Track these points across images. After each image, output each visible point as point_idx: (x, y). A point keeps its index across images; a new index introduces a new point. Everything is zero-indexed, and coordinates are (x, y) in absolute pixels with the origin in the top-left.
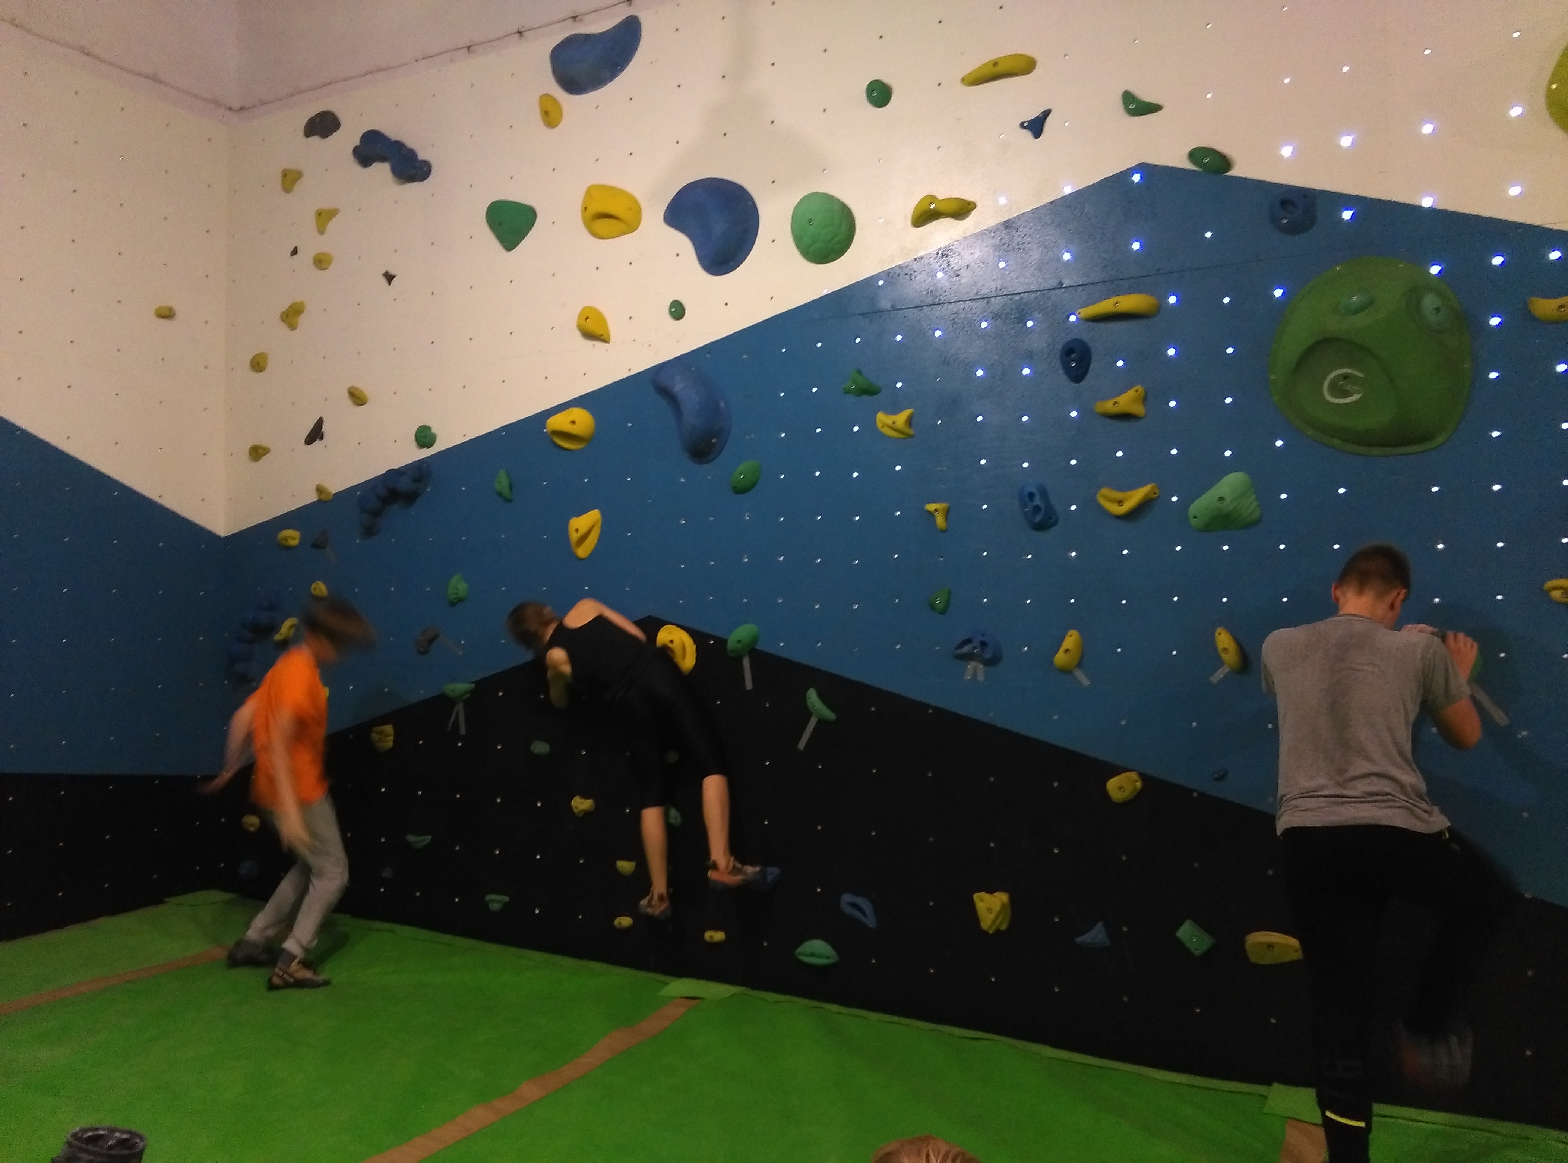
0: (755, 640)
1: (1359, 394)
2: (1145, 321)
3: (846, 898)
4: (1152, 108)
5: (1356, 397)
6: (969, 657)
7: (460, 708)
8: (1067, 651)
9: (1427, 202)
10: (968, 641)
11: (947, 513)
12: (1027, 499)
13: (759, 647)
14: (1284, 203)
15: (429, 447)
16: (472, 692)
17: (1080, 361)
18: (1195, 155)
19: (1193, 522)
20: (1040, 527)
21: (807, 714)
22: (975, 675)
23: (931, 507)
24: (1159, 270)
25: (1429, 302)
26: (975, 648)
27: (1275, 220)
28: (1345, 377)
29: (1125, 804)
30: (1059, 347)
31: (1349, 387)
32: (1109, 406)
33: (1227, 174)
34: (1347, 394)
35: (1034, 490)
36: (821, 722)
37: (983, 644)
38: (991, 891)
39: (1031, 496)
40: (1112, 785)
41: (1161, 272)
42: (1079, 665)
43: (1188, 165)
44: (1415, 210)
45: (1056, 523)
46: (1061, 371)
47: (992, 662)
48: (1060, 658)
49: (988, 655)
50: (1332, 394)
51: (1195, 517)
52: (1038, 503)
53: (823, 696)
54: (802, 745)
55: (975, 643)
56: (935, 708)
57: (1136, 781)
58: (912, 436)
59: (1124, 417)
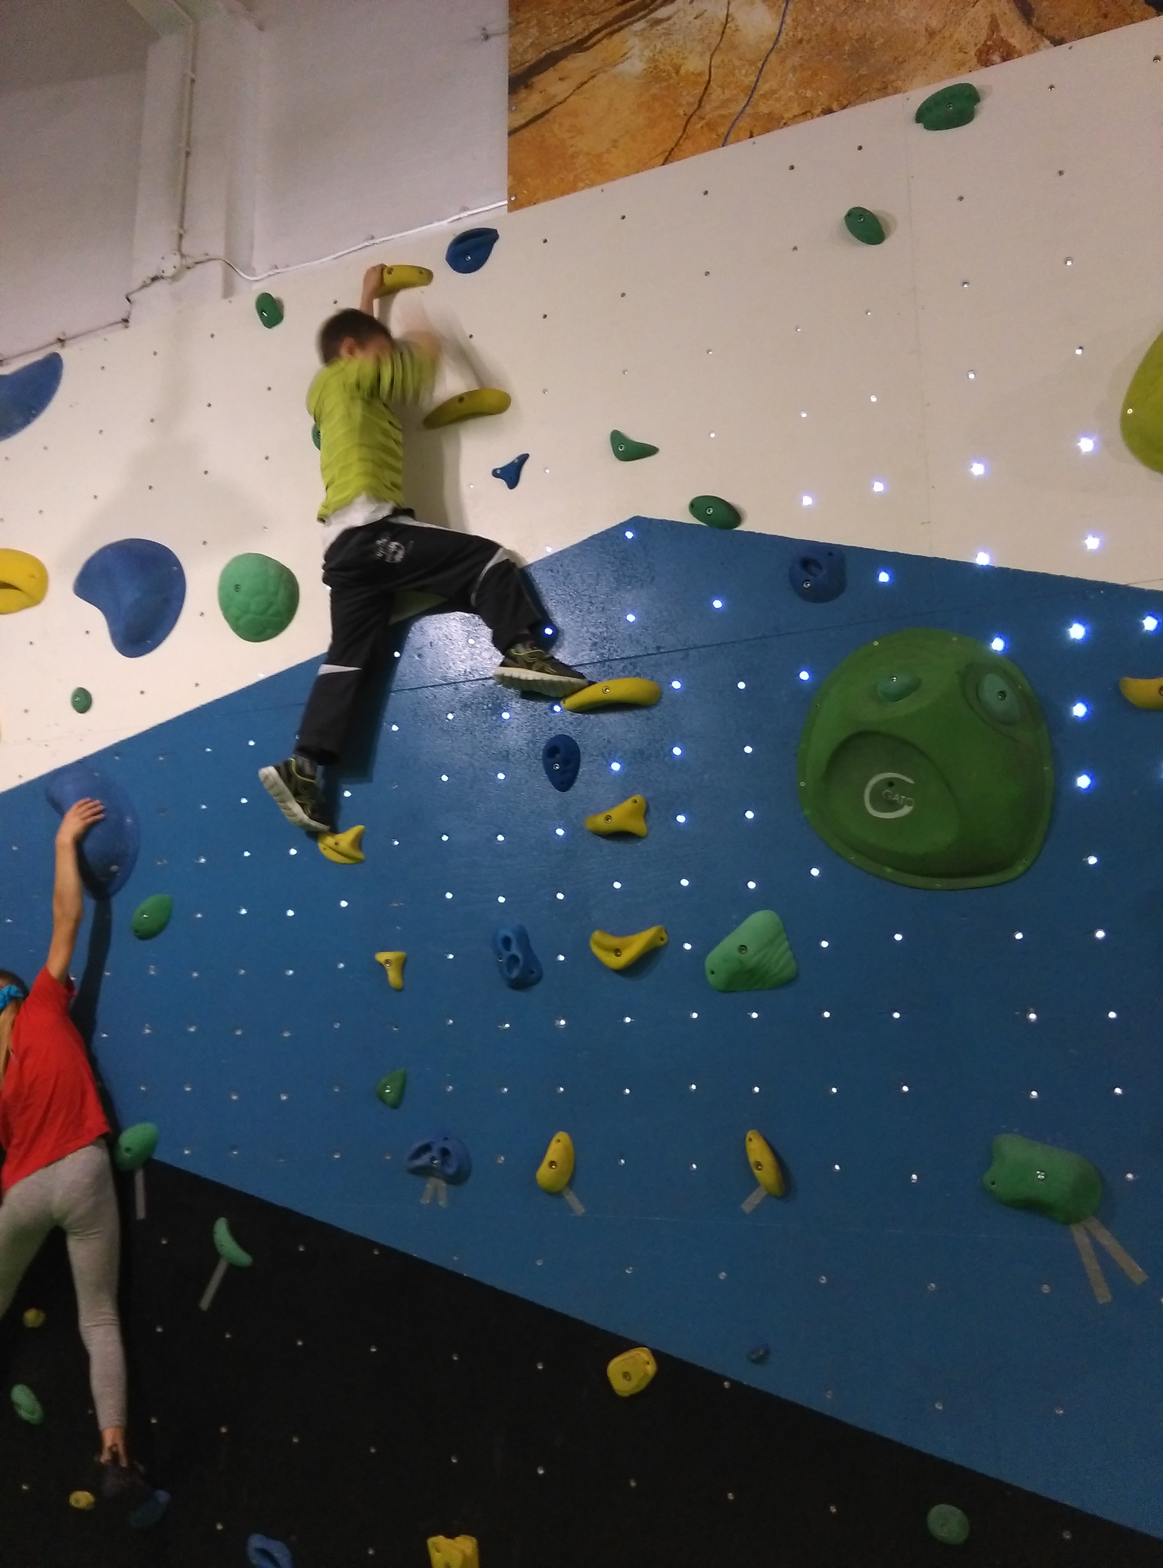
0: (151, 1146)
1: (909, 806)
2: (644, 712)
3: (256, 1541)
4: (644, 451)
5: (906, 810)
6: (424, 1172)
8: (552, 1163)
9: (983, 559)
10: (426, 1148)
11: (404, 965)
12: (500, 946)
13: (156, 1156)
14: (806, 563)
17: (565, 763)
18: (698, 506)
19: (711, 978)
20: (520, 984)
21: (213, 1255)
22: (435, 1198)
23: (382, 957)
24: (658, 648)
25: (992, 685)
26: (433, 1159)
27: (796, 586)
28: (891, 783)
29: (634, 1398)
30: (542, 745)
31: (896, 798)
32: (599, 822)
33: (737, 529)
34: (893, 806)
35: (510, 934)
36: (233, 1269)
37: (445, 1153)
38: (451, 1535)
39: (507, 942)
40: (616, 1367)
41: (662, 650)
42: (570, 1184)
43: (691, 520)
44: (966, 569)
45: (539, 979)
46: (544, 776)
47: (457, 1179)
48: (544, 1174)
49: (451, 1170)
50: (876, 808)
51: (713, 973)
52: (515, 950)
53: (235, 1232)
54: (205, 1303)
55: (435, 1153)
56: (382, 1247)
57: (648, 1363)
58: (361, 862)
59: (622, 836)
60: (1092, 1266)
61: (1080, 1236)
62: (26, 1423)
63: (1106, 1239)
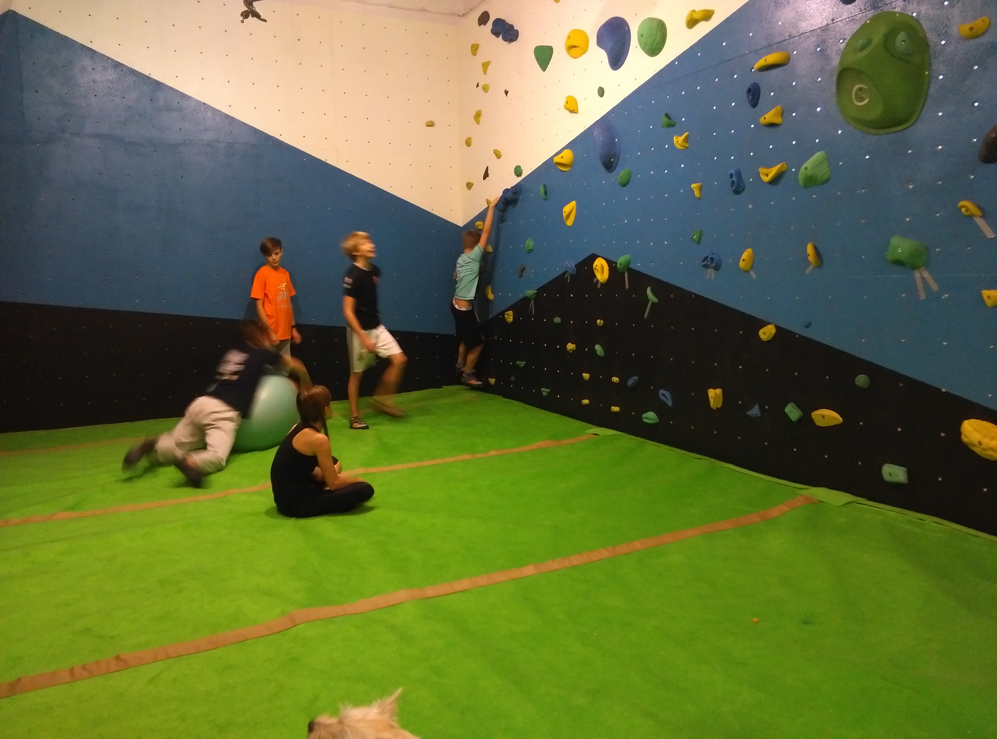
0: (629, 262)
1: (867, 99)
2: (782, 68)
3: (661, 391)
5: (867, 101)
6: (706, 266)
7: (532, 302)
8: (744, 260)
10: (707, 258)
11: (701, 189)
12: (730, 178)
13: (630, 267)
15: (520, 177)
16: (536, 294)
17: (753, 95)
19: (799, 182)
20: (737, 192)
21: (647, 300)
22: (711, 275)
23: (693, 186)
25: (900, 37)
26: (708, 261)
28: (861, 89)
29: (767, 341)
30: (747, 88)
31: (863, 95)
32: (763, 120)
34: (862, 99)
35: (733, 172)
36: (653, 304)
37: (712, 259)
38: (715, 388)
39: (732, 175)
40: (762, 332)
41: (791, 37)
42: (752, 267)
45: (745, 189)
46: (747, 102)
47: (717, 268)
48: (742, 264)
49: (714, 265)
50: (856, 101)
51: (800, 180)
52: (734, 179)
53: (653, 291)
54: (646, 316)
55: (709, 259)
56: (695, 294)
57: (772, 329)
58: (687, 148)
59: (772, 125)
60: (920, 285)
61: (917, 275)
62: (599, 356)
63: (926, 275)
